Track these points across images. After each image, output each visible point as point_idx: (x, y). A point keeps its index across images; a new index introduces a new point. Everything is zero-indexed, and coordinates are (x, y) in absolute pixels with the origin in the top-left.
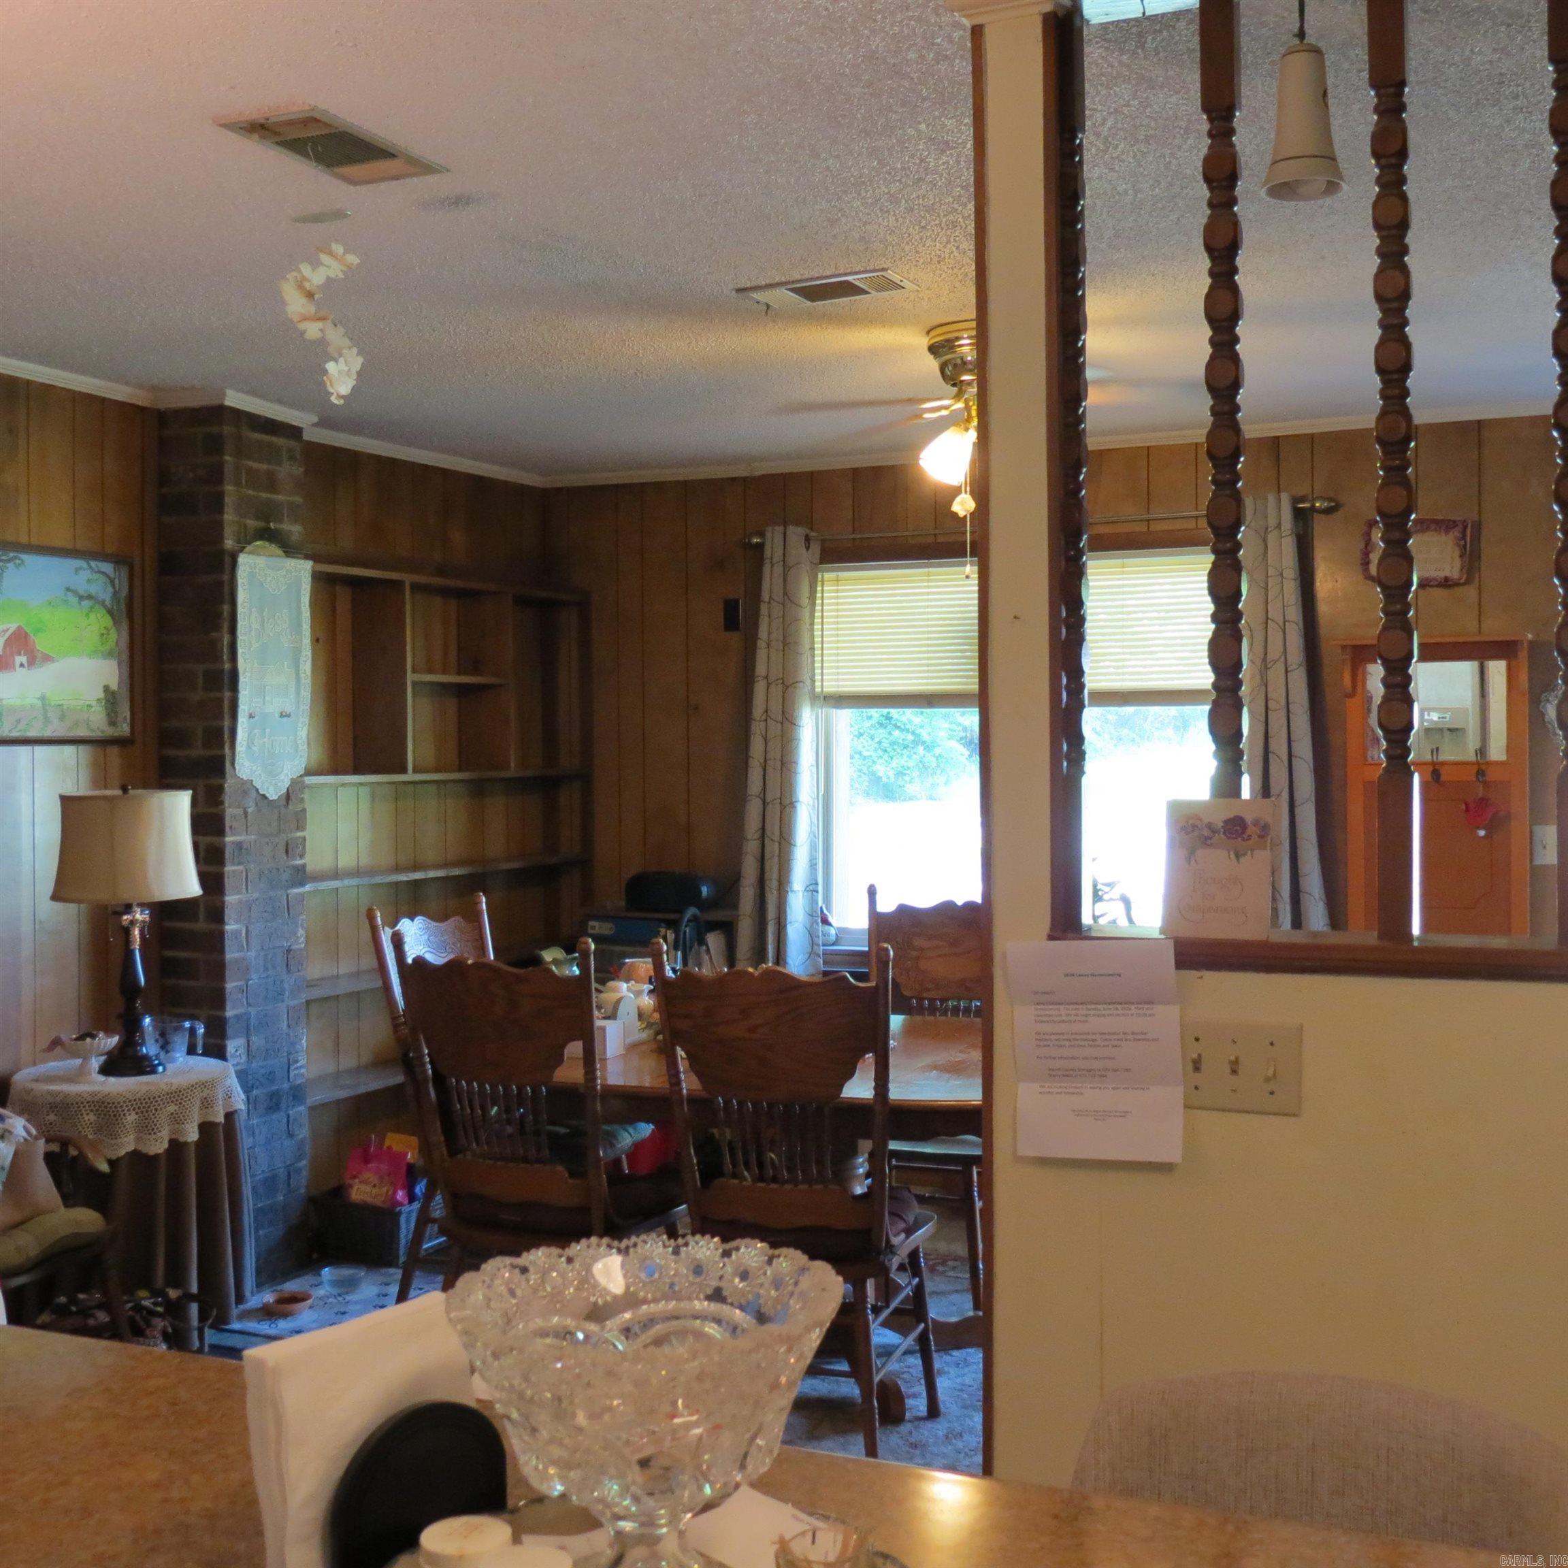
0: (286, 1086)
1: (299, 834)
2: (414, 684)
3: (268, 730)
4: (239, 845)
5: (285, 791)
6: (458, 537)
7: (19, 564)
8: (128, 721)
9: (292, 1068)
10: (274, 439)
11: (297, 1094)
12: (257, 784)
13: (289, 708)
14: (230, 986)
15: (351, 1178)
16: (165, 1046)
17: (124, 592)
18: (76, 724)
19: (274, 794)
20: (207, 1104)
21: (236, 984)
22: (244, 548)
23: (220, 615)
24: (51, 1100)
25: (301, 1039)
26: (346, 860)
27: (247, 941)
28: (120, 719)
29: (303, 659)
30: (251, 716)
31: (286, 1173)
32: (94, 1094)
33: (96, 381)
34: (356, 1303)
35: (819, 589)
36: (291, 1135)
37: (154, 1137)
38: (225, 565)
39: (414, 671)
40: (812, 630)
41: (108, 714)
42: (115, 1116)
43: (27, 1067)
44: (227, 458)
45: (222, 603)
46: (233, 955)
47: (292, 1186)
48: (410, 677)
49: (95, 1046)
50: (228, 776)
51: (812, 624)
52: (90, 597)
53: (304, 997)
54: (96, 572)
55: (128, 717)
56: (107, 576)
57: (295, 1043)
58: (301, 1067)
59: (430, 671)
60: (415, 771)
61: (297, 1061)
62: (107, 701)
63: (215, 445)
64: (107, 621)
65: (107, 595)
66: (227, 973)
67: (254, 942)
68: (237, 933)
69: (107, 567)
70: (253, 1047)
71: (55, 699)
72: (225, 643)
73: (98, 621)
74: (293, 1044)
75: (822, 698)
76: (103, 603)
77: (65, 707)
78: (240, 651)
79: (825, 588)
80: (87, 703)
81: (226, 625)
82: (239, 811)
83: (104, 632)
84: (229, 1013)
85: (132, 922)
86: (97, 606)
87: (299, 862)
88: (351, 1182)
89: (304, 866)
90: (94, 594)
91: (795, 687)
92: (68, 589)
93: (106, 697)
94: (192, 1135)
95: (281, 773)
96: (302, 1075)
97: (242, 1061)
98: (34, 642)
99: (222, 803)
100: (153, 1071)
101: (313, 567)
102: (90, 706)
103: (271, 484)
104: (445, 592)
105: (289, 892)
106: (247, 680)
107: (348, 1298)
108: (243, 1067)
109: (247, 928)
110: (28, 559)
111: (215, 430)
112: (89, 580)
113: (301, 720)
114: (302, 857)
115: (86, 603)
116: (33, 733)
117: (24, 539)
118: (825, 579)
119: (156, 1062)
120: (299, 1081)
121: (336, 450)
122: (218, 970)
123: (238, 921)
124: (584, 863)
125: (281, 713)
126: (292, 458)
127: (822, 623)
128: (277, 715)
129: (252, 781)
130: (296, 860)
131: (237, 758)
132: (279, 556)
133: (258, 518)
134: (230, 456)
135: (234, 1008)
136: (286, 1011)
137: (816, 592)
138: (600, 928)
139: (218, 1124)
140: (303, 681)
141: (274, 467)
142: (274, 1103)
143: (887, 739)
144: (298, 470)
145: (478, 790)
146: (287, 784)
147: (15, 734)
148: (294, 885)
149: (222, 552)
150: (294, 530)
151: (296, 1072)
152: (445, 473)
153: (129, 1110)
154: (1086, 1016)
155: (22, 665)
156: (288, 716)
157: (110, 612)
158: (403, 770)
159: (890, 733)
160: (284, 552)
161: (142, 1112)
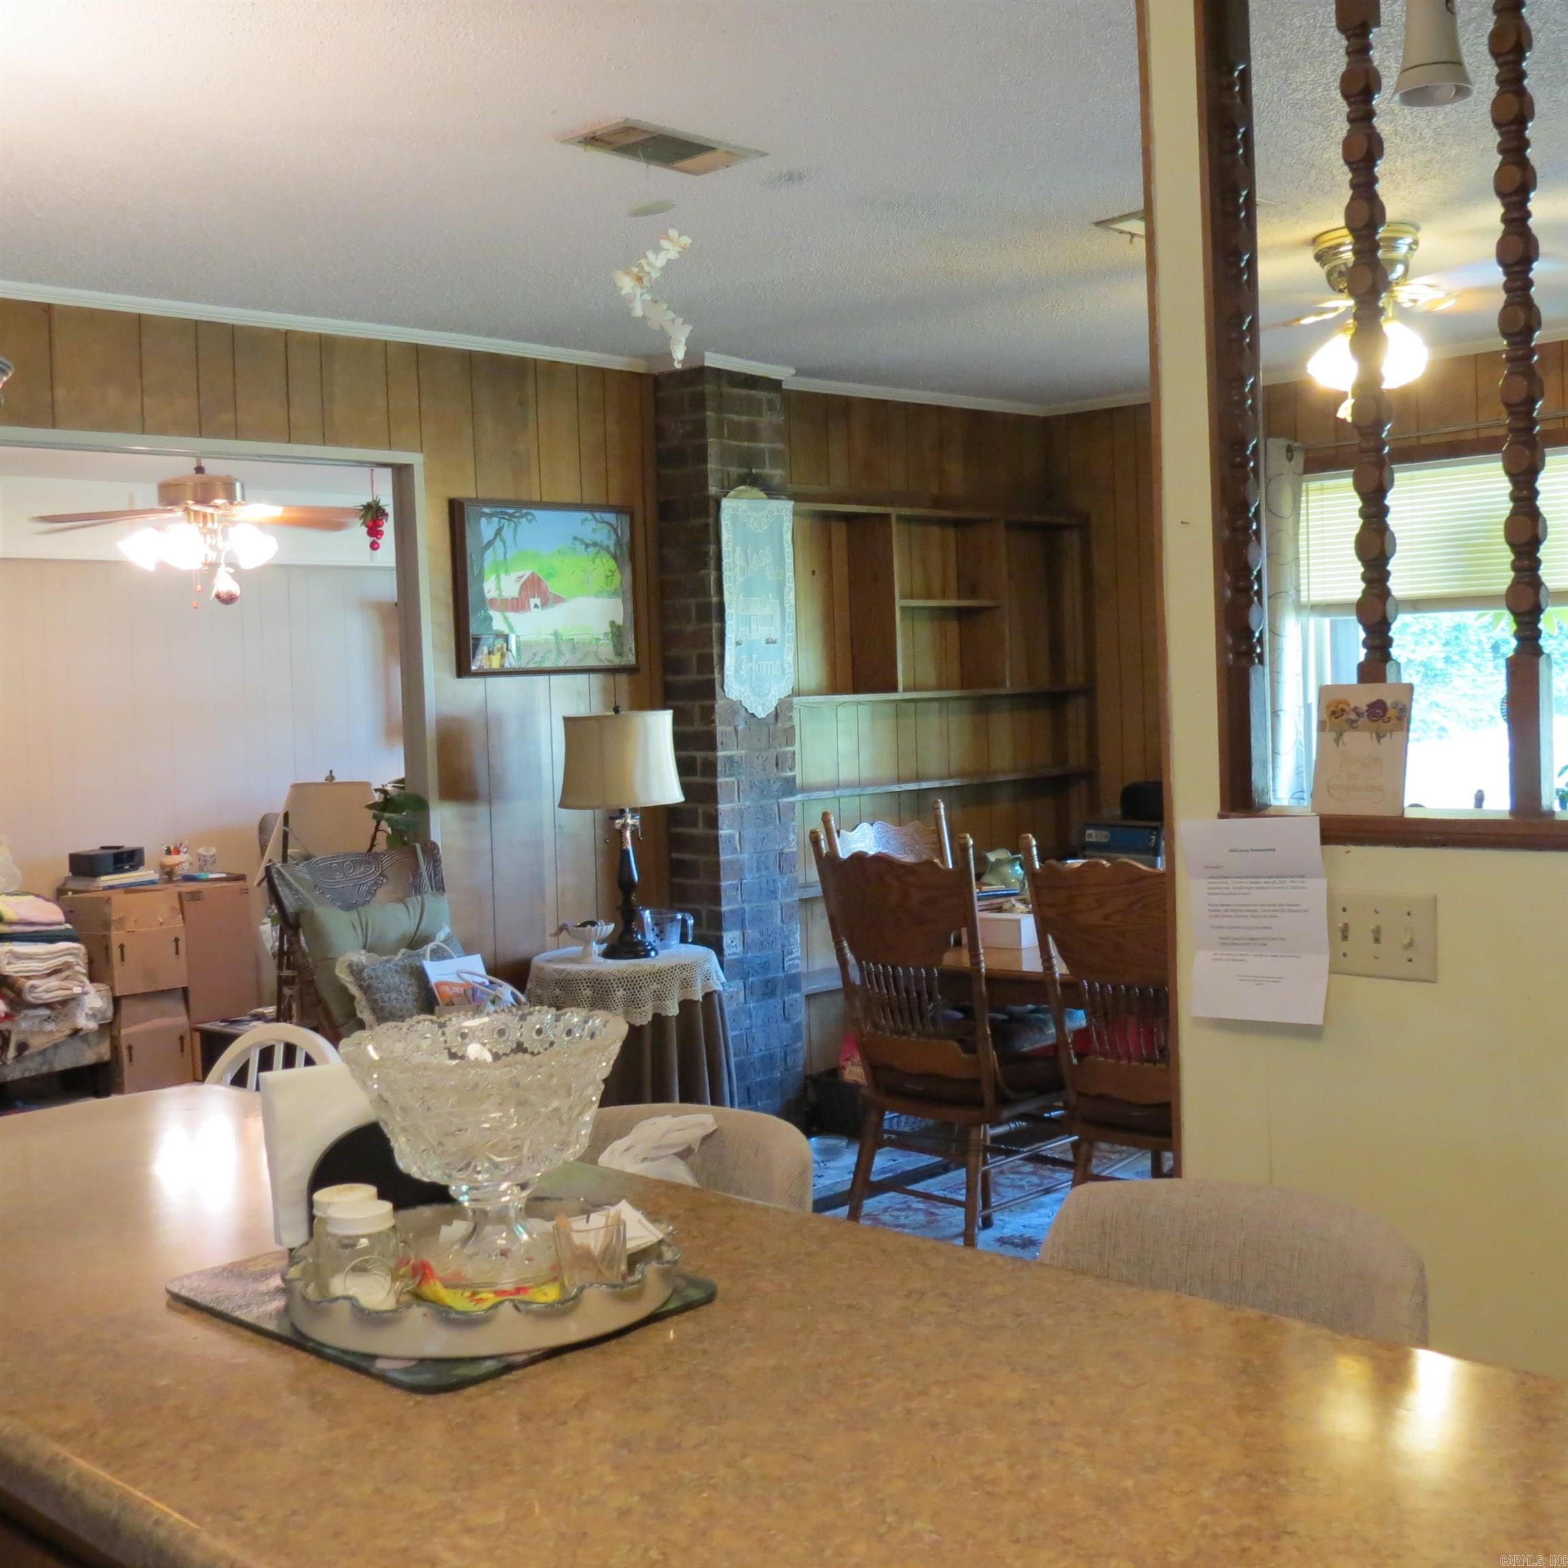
0: (781, 975)
1: (789, 749)
2: (902, 608)
3: (754, 656)
4: (730, 759)
5: (773, 709)
6: (955, 469)
7: (531, 520)
8: (634, 651)
9: (786, 959)
10: (754, 392)
11: (793, 982)
12: (746, 704)
13: (775, 635)
14: (724, 884)
15: (844, 1060)
16: (661, 935)
17: (627, 538)
18: (586, 655)
19: (762, 711)
20: (686, 984)
21: (730, 882)
22: (728, 492)
23: (707, 553)
24: (557, 977)
25: (796, 933)
26: (848, 772)
27: (740, 842)
28: (626, 649)
29: (787, 589)
30: (738, 643)
31: (783, 1053)
32: (590, 972)
33: (595, 354)
34: (835, 1168)
35: (1304, 499)
36: (786, 1019)
37: (639, 1010)
38: (709, 510)
39: (903, 597)
40: (1297, 541)
41: (614, 646)
42: (607, 991)
43: (551, 950)
44: (708, 413)
45: (708, 543)
46: (727, 857)
47: (789, 1064)
48: (899, 603)
49: (593, 932)
50: (718, 697)
51: (1297, 534)
52: (595, 544)
53: (796, 896)
54: (600, 522)
55: (633, 648)
56: (610, 524)
57: (789, 937)
58: (797, 958)
59: (929, 596)
60: (905, 690)
61: (791, 953)
62: (613, 634)
63: (699, 402)
64: (612, 564)
65: (611, 543)
66: (722, 873)
67: (748, 846)
68: (730, 838)
69: (611, 517)
70: (748, 940)
71: (566, 635)
72: (712, 579)
73: (606, 564)
74: (787, 938)
75: (1309, 609)
76: (607, 549)
77: (576, 641)
78: (726, 585)
79: (1310, 498)
80: (597, 636)
81: (712, 563)
82: (730, 729)
83: (610, 574)
84: (725, 908)
85: (624, 826)
86: (602, 552)
87: (790, 774)
88: (844, 1063)
89: (794, 778)
90: (598, 541)
91: (1280, 597)
92: (575, 539)
93: (612, 632)
94: (673, 1010)
95: (768, 694)
96: (797, 966)
97: (738, 951)
98: (546, 586)
99: (713, 722)
100: (647, 955)
101: (793, 506)
102: (598, 639)
103: (752, 432)
104: (942, 522)
105: (780, 800)
106: (733, 610)
107: (829, 1164)
108: (740, 956)
109: (740, 833)
110: (538, 513)
111: (699, 388)
112: (593, 530)
113: (787, 645)
114: (791, 769)
115: (592, 550)
116: (548, 664)
117: (536, 498)
118: (1310, 489)
119: (649, 947)
120: (793, 971)
121: (826, 397)
122: (714, 870)
123: (731, 827)
124: (1089, 775)
125: (768, 640)
126: (771, 407)
127: (1308, 533)
128: (763, 642)
129: (741, 701)
130: (786, 772)
131: (726, 681)
132: (762, 499)
133: (740, 466)
134: (712, 411)
135: (729, 903)
136: (779, 907)
137: (1299, 502)
138: (1097, 836)
139: (698, 1001)
140: (788, 610)
141: (755, 418)
142: (769, 989)
143: (1558, 650)
144: (779, 419)
145: (983, 707)
146: (775, 703)
147: (532, 665)
148: (784, 795)
149: (708, 497)
150: (776, 474)
151: (791, 963)
152: (940, 410)
153: (618, 987)
154: (1248, 888)
155: (536, 606)
156: (774, 642)
157: (615, 557)
158: (894, 689)
159: (1561, 645)
160: (767, 494)
161: (629, 989)
